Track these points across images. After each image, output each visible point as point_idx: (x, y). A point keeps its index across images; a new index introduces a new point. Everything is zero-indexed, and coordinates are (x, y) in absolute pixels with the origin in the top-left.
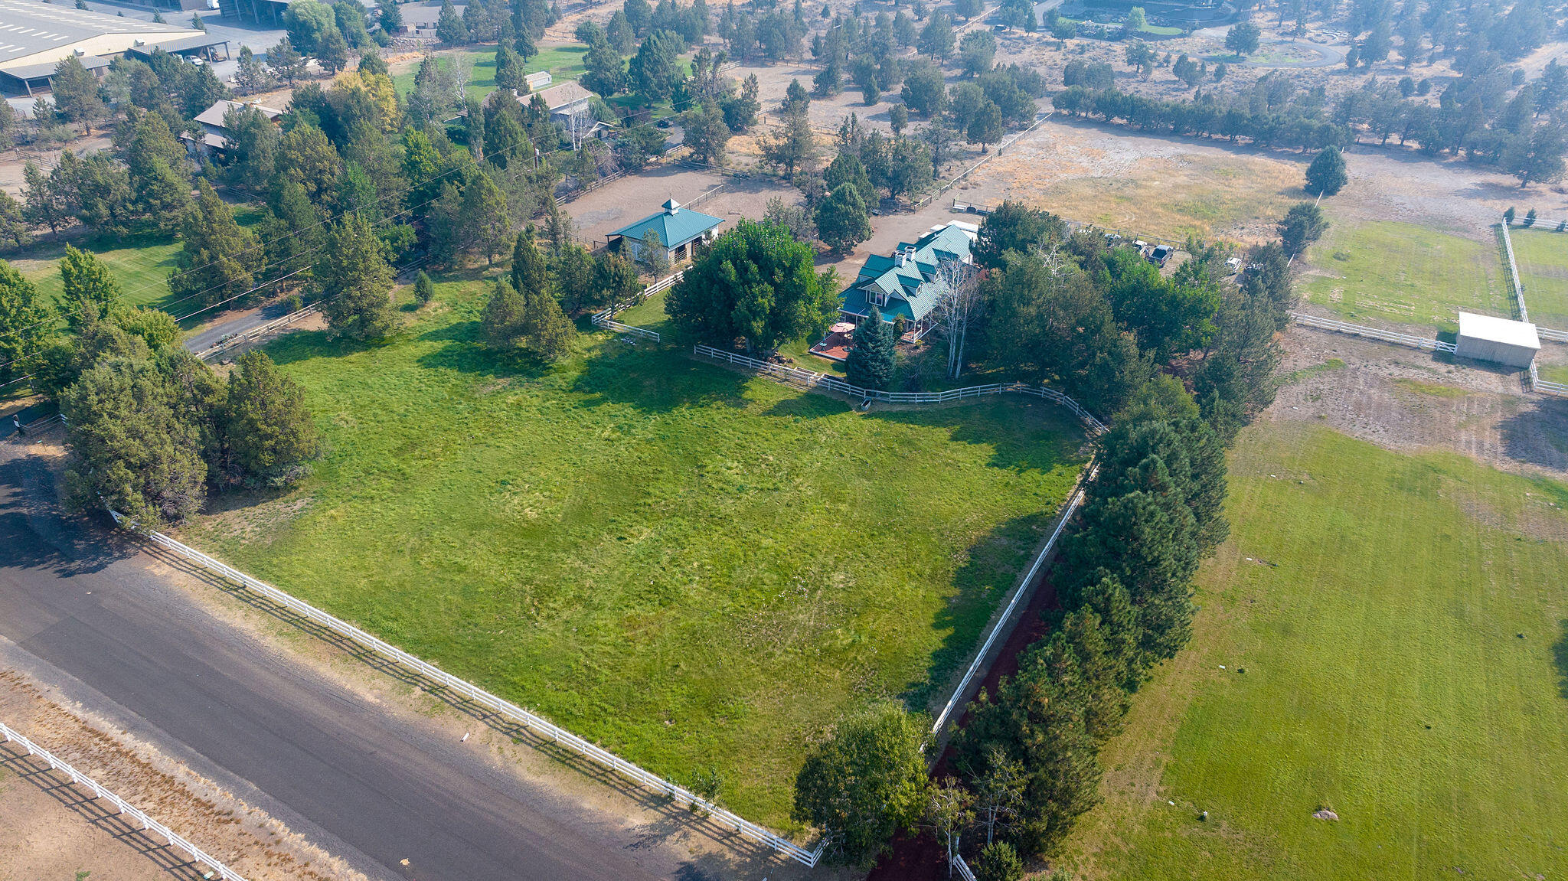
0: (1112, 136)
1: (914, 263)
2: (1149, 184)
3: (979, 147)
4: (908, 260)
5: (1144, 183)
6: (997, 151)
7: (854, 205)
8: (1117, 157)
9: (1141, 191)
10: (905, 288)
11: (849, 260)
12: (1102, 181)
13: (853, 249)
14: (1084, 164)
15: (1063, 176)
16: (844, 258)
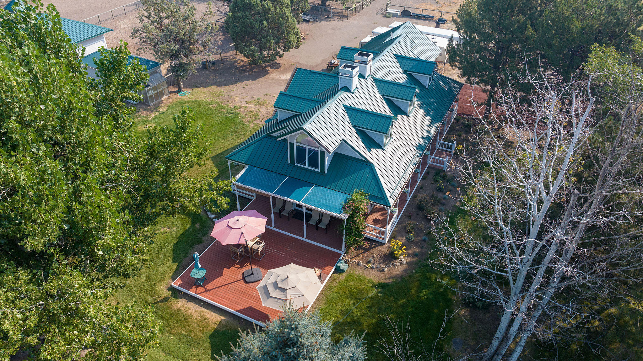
1: (370, 79)
4: (361, 76)
10: (362, 134)
11: (274, 75)
13: (278, 60)
16: (267, 73)
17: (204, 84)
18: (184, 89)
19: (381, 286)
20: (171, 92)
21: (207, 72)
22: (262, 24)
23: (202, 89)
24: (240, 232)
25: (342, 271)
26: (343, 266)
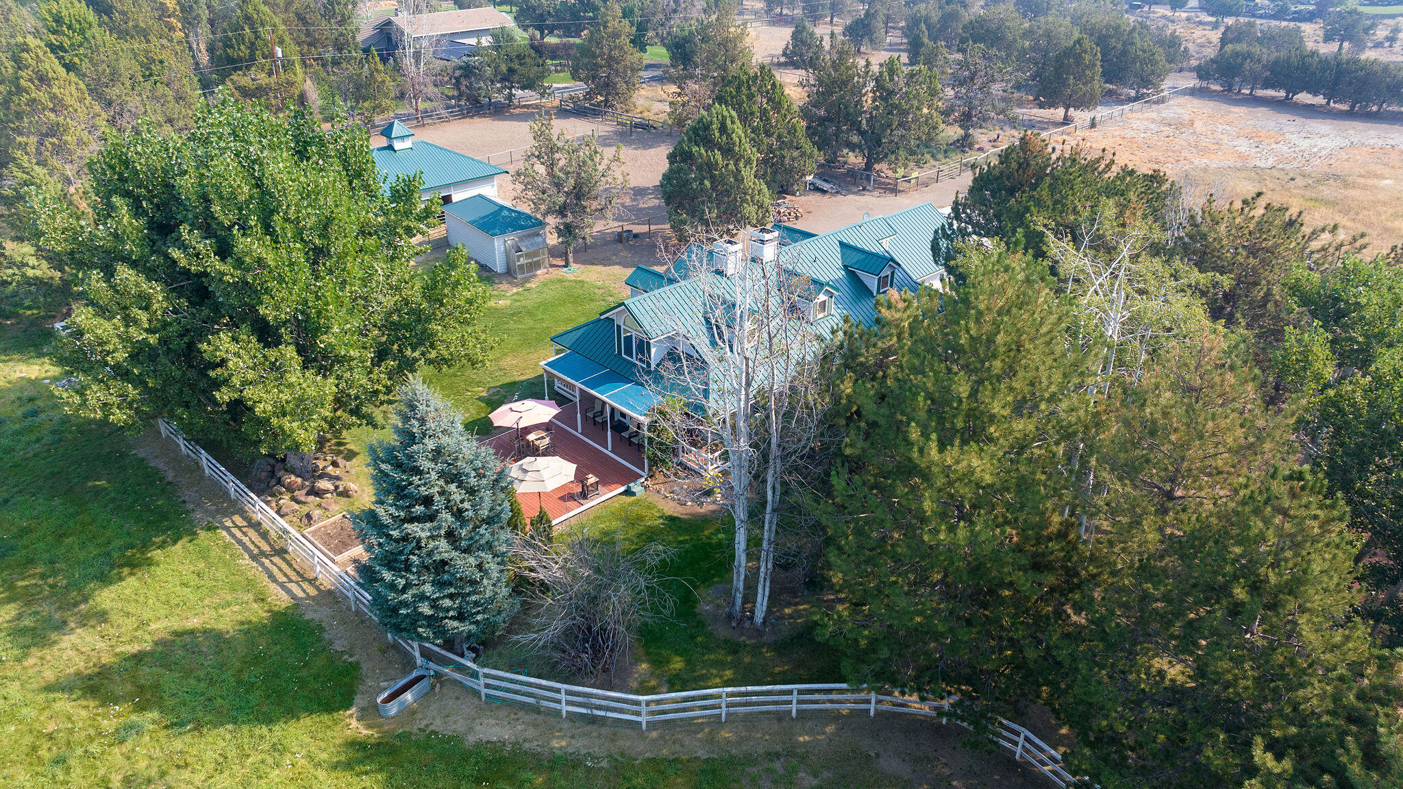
0: (1292, 118)
2: (1370, 182)
3: (1059, 113)
5: (1362, 180)
6: (1088, 123)
7: (728, 151)
8: (1305, 144)
9: (1352, 193)
12: (1275, 172)
14: (1242, 149)
15: (1200, 162)
17: (606, 262)
18: (572, 264)
19: (672, 519)
20: (552, 266)
21: (620, 246)
22: (702, 183)
23: (600, 268)
24: (519, 415)
25: (633, 494)
26: (636, 487)
